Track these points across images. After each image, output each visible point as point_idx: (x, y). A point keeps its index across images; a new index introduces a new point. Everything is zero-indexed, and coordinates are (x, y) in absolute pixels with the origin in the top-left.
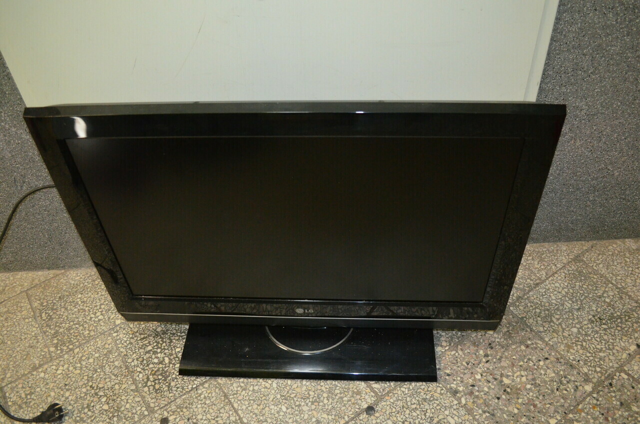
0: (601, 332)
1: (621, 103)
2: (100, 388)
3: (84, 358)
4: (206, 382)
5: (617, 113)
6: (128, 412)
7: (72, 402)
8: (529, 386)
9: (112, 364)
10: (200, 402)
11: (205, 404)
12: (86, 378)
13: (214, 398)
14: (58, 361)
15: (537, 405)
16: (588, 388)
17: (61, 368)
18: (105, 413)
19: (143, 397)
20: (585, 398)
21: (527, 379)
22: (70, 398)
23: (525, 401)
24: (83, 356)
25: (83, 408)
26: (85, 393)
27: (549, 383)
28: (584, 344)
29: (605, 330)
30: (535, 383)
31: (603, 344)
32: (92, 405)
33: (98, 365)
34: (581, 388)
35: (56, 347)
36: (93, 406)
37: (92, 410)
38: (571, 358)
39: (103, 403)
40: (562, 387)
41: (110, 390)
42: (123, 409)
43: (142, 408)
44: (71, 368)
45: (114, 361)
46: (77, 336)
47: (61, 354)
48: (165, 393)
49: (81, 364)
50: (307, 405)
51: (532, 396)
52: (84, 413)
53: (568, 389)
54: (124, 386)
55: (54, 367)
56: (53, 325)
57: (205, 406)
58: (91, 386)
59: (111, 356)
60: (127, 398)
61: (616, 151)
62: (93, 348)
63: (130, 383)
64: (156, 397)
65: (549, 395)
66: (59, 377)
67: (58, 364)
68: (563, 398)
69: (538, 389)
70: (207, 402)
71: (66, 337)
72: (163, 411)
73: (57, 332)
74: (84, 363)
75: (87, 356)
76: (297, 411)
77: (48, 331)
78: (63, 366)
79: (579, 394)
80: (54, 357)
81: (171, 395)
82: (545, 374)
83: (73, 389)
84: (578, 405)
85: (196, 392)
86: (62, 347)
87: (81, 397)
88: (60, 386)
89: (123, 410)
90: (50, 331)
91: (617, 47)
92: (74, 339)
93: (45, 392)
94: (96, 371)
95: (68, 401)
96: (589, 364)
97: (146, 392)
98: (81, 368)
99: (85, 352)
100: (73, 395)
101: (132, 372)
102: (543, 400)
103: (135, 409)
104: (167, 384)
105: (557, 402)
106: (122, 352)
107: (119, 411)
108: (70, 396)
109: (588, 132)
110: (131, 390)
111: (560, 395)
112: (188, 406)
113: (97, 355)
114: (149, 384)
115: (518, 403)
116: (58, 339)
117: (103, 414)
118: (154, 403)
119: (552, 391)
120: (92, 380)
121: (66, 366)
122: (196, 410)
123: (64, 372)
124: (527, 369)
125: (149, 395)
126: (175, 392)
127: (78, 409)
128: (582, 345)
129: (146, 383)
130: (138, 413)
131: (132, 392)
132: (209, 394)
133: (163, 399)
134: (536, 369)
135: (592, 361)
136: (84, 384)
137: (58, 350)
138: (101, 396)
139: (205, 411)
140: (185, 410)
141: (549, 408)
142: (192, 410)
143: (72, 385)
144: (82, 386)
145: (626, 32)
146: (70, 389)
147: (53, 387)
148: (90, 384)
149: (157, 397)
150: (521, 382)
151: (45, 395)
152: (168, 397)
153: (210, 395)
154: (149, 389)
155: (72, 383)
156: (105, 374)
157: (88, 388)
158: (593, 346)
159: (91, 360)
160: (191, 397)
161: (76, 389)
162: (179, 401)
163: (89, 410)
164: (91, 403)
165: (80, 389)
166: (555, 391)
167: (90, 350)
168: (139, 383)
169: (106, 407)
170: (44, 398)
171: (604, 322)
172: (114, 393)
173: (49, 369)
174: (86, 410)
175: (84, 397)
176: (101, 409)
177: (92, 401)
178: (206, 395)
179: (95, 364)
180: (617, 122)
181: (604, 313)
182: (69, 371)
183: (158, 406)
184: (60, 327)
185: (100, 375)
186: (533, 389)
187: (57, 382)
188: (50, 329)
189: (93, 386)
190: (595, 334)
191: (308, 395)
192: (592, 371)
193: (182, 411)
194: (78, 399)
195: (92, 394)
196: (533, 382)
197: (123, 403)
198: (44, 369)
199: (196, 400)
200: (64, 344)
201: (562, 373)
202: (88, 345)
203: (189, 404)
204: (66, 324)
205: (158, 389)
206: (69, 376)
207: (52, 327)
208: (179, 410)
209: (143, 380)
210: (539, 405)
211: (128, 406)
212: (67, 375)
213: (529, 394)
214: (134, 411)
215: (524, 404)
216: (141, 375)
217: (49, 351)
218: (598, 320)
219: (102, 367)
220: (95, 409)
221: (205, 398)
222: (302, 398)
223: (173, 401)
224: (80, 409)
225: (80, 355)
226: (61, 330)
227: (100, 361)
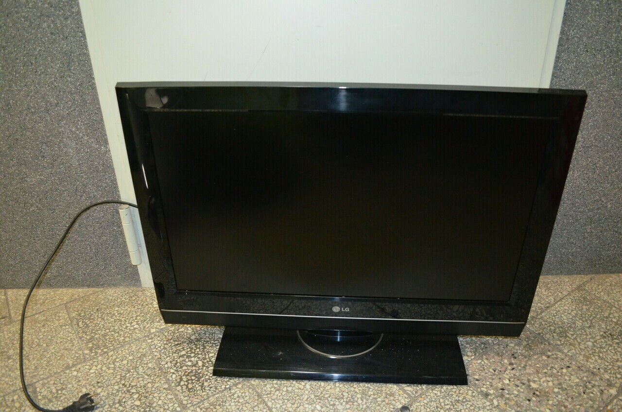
0: (615, 345)
1: (611, 137)
2: (132, 387)
3: (117, 360)
4: (239, 383)
5: (608, 146)
6: (161, 407)
7: (104, 398)
8: (556, 390)
9: (145, 365)
10: (233, 400)
11: (239, 402)
12: (119, 377)
13: (248, 397)
14: (91, 362)
15: (567, 406)
16: (613, 391)
17: (94, 368)
18: (136, 408)
19: (176, 395)
20: (611, 401)
21: (554, 384)
22: (102, 394)
23: (555, 402)
24: (117, 358)
25: (114, 403)
26: (117, 390)
27: (575, 387)
28: (601, 355)
29: (617, 343)
30: (562, 387)
31: (619, 355)
32: (124, 400)
33: (131, 366)
34: (606, 391)
35: (91, 350)
36: (125, 402)
37: (123, 406)
38: (591, 366)
39: (135, 399)
40: (588, 391)
41: (142, 387)
42: (154, 405)
43: (174, 404)
44: (104, 368)
45: (147, 362)
46: (112, 341)
47: (95, 356)
48: (198, 392)
49: (115, 365)
50: (342, 404)
51: (561, 398)
52: (115, 408)
53: (594, 393)
54: (156, 385)
55: (87, 367)
56: (89, 332)
57: (239, 404)
58: (123, 385)
59: (145, 359)
60: (160, 395)
61: (608, 183)
62: (127, 351)
63: (162, 382)
64: (188, 395)
65: (576, 397)
66: (92, 375)
67: (92, 364)
68: (591, 400)
69: (565, 392)
70: (241, 401)
71: (101, 342)
72: (196, 408)
73: (92, 338)
74: (118, 364)
75: (120, 358)
76: (332, 409)
77: (84, 337)
78: (96, 366)
79: (605, 397)
80: (87, 358)
81: (204, 393)
82: (569, 380)
83: (105, 386)
84: (607, 406)
85: (229, 392)
86: (96, 350)
87: (112, 394)
88: (92, 383)
89: (156, 406)
90: (85, 336)
91: (605, 85)
92: (109, 344)
93: (77, 388)
94: (129, 371)
95: (100, 397)
96: (609, 371)
97: (178, 391)
98: (114, 368)
99: (119, 354)
100: (105, 392)
101: (165, 373)
102: (572, 402)
103: (168, 405)
104: (201, 384)
105: (586, 404)
106: (156, 356)
107: (151, 407)
108: (101, 392)
109: (584, 164)
110: (164, 389)
111: (587, 398)
112: (221, 404)
113: (131, 358)
114: (182, 383)
115: (549, 404)
116: (93, 344)
117: (134, 409)
118: (187, 400)
119: (580, 394)
120: (125, 379)
121: (99, 367)
122: (229, 407)
123: (97, 372)
124: (552, 376)
125: (182, 393)
126: (208, 391)
127: (109, 405)
128: (599, 356)
129: (179, 383)
130: (170, 409)
131: (165, 391)
132: (242, 393)
133: (196, 397)
134: (560, 376)
135: (612, 369)
136: (117, 382)
137: (92, 352)
138: (133, 393)
139: (238, 409)
140: (218, 407)
141: (579, 408)
142: (225, 407)
143: (104, 383)
144: (114, 384)
145: (612, 72)
146: (102, 386)
147: (85, 384)
148: (123, 382)
149: (190, 396)
150: (548, 387)
151: (76, 391)
152: (201, 396)
153: (243, 395)
154: (182, 388)
155: (105, 381)
156: (138, 374)
157: (121, 386)
158: (610, 356)
159: (125, 362)
160: (224, 396)
161: (108, 386)
162: (212, 399)
163: (121, 405)
164: (122, 399)
165: (112, 387)
166: (582, 394)
167: (124, 353)
168: (172, 383)
169: (138, 403)
170: (75, 393)
171: (615, 337)
172: (147, 390)
173: (82, 369)
174: (117, 405)
175: (116, 393)
176: (132, 404)
177: (124, 397)
178: (240, 394)
179: (129, 365)
180: (608, 155)
181: (613, 330)
182: (102, 370)
183: (190, 403)
184: (96, 334)
185: (133, 375)
186: (561, 392)
187: (90, 380)
188: (86, 335)
189: (126, 384)
190: (609, 347)
191: (341, 396)
192: (613, 377)
193: (215, 408)
194: (110, 395)
195: (124, 392)
196: (560, 387)
197: (155, 400)
198: (78, 368)
199: (229, 399)
200: (99, 347)
201: (585, 379)
202: (122, 349)
203: (222, 402)
204: (102, 331)
205: (191, 388)
206: (102, 375)
207: (88, 333)
208: (212, 407)
209: (176, 380)
210: (569, 406)
211: (160, 402)
212: (100, 374)
213: (557, 396)
214: (166, 407)
215: (555, 405)
216: (174, 376)
217: (83, 353)
218: (609, 335)
219: (136, 368)
220: (126, 404)
221: (238, 397)
222: (336, 398)
223: (206, 399)
224: (111, 404)
225: (114, 357)
226: (96, 336)
227: (134, 362)
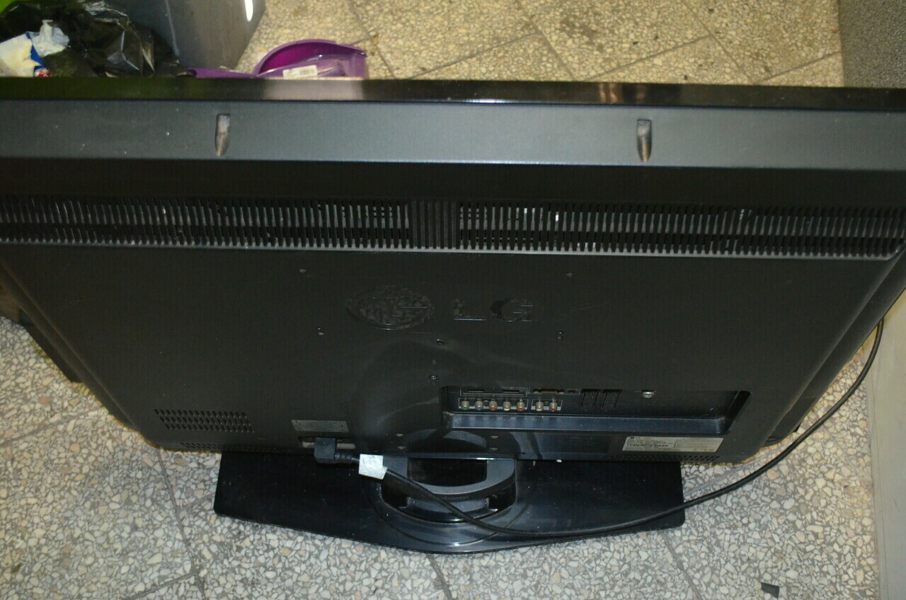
191: (542, 593)
